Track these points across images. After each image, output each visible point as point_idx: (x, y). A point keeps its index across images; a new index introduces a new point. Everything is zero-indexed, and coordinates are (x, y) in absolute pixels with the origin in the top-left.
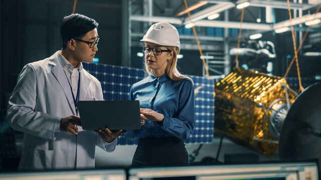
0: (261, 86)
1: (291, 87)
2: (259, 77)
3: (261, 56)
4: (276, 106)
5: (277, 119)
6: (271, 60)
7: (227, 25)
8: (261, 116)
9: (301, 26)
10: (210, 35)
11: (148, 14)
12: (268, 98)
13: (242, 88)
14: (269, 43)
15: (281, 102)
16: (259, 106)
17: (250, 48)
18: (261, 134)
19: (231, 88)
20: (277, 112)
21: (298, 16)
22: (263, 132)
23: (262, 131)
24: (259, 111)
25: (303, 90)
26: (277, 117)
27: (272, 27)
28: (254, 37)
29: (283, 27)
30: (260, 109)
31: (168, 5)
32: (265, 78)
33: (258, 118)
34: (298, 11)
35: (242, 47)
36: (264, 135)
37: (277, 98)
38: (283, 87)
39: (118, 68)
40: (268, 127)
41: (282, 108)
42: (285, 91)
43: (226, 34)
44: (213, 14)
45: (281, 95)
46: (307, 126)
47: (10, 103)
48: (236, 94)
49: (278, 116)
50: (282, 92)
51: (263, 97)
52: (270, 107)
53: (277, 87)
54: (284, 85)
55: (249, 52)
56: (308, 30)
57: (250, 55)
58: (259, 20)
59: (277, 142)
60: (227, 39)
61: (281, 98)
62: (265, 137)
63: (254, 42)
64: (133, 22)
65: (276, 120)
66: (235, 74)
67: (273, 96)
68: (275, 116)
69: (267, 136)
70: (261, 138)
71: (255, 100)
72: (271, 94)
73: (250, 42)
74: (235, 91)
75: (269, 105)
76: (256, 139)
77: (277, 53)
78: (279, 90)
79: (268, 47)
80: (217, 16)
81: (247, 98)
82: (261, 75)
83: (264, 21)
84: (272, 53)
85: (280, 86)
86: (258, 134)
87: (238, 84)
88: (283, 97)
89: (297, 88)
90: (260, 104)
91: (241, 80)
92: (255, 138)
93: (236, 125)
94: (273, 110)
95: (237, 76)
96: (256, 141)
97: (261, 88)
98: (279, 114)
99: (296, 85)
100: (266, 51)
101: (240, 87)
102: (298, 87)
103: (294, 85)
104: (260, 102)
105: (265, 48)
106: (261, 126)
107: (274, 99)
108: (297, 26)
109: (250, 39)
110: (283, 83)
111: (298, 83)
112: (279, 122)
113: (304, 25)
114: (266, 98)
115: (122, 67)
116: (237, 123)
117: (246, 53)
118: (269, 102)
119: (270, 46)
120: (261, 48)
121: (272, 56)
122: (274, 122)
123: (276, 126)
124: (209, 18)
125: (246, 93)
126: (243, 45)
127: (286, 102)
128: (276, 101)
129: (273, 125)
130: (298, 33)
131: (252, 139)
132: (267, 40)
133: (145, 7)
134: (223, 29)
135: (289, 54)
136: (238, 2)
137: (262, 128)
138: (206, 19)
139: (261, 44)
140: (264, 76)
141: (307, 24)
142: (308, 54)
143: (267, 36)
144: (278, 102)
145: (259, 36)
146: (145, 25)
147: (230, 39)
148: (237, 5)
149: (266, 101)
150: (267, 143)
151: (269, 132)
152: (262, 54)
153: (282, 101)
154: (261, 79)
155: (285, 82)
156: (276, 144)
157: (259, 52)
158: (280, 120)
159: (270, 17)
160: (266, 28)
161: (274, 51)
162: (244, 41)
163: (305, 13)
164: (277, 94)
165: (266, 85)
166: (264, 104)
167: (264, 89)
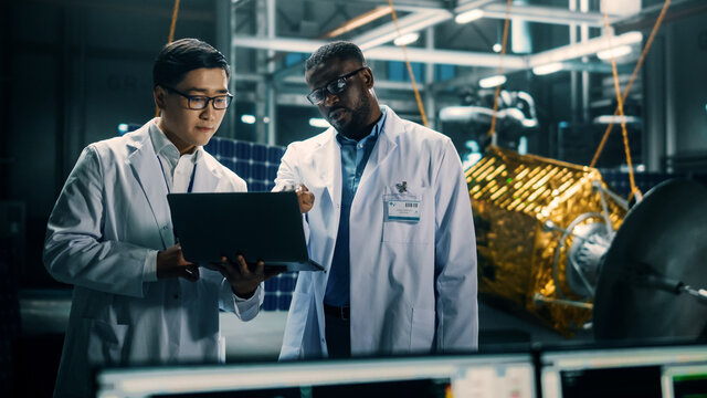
0: (549, 186)
1: (609, 187)
2: (543, 168)
3: (507, 124)
4: (581, 229)
5: (583, 255)
6: (528, 132)
7: (432, 57)
8: (551, 250)
9: (585, 60)
10: (396, 79)
11: (266, 33)
12: (564, 212)
13: (508, 190)
14: (524, 95)
15: (590, 220)
16: (546, 229)
17: (482, 106)
18: (550, 288)
19: (484, 189)
20: (583, 241)
21: (579, 39)
22: (555, 284)
23: (551, 282)
24: (544, 239)
25: (639, 198)
26: (583, 252)
27: (528, 61)
28: (488, 83)
29: (551, 62)
30: (549, 234)
31: (308, 14)
32: (556, 170)
33: (545, 255)
34: (579, 29)
35: (465, 104)
36: (556, 290)
37: (584, 210)
38: (595, 189)
39: (243, 145)
40: (565, 273)
41: (595, 232)
42: (598, 196)
43: (430, 76)
44: (405, 33)
45: (591, 204)
46: (648, 269)
47: (50, 227)
48: (496, 203)
49: (586, 249)
50: (592, 199)
51: (555, 209)
52: (568, 230)
53: (584, 189)
54: (596, 184)
55: (481, 115)
56: (602, 69)
57: (483, 120)
58: (497, 47)
59: (589, 306)
60: (431, 87)
61: (591, 211)
62: (558, 294)
63: (490, 92)
64: (239, 49)
65: (582, 258)
66: (492, 161)
67: (575, 209)
68: (579, 249)
69: (562, 291)
70: (550, 296)
71: (539, 217)
72: (570, 204)
73: (482, 94)
74: (493, 197)
75: (566, 227)
76: (541, 298)
77: (539, 116)
78: (586, 194)
79: (520, 105)
80: (414, 38)
81: (522, 212)
82: (547, 164)
83: (508, 51)
84: (528, 116)
85: (588, 186)
86: (544, 288)
87: (500, 180)
88: (593, 209)
89: (625, 192)
90: (550, 224)
91: (505, 174)
92: (537, 296)
93: (498, 268)
94: (575, 236)
95: (496, 166)
96: (539, 302)
97: (548, 192)
98: (587, 245)
99: (623, 184)
100: (517, 114)
101: (504, 189)
102: (629, 190)
103: (618, 185)
104: (549, 219)
105: (513, 106)
106: (549, 270)
107: (577, 214)
108: (578, 60)
109: (479, 88)
110: (596, 181)
111: (628, 181)
112: (588, 263)
113: (594, 59)
114: (560, 211)
115: (252, 144)
116: (500, 264)
117: (475, 117)
118: (566, 219)
119: (524, 102)
120: (505, 106)
121: (530, 123)
122: (579, 262)
123: (583, 270)
124: (397, 42)
125: (518, 201)
126: (468, 99)
127: (602, 220)
128: (581, 217)
129: (577, 267)
130: (579, 75)
131: (531, 299)
132: (518, 91)
133: (260, 18)
134: (422, 67)
135: (564, 120)
136: (458, 10)
137: (553, 276)
138: (391, 44)
139: (506, 97)
140: (554, 166)
141: (601, 56)
142: (605, 119)
143: (516, 81)
144: (585, 221)
145: (499, 80)
146: (260, 57)
147: (438, 88)
148: (456, 15)
149: (559, 218)
150: (562, 306)
151: (566, 283)
152: (508, 118)
153: (594, 218)
154: (548, 172)
155: (599, 177)
156: (586, 309)
157: (502, 114)
158: (591, 258)
159: (520, 41)
160: (515, 64)
161: (532, 112)
162: (471, 91)
163: (595, 33)
164: (583, 202)
165: (559, 184)
166: (557, 224)
167: (555, 192)
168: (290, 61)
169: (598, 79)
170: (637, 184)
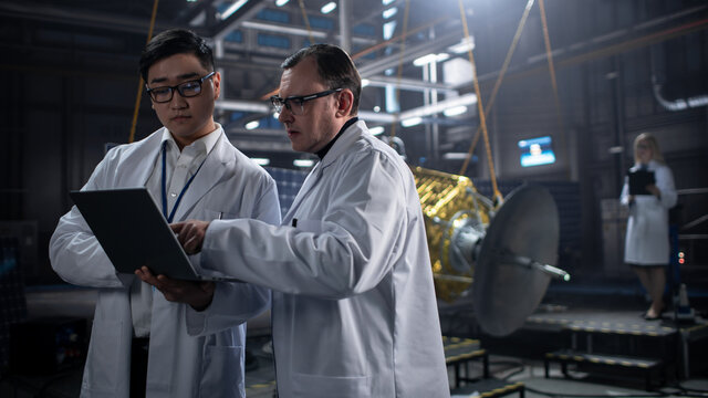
0: (435, 191)
1: (479, 192)
2: (429, 178)
4: (458, 223)
5: (461, 241)
8: (438, 239)
9: (435, 116)
12: (447, 211)
14: (397, 139)
15: (465, 215)
16: (434, 223)
20: (460, 231)
21: (430, 102)
22: (442, 264)
23: (439, 262)
24: (433, 231)
25: (501, 202)
26: (461, 239)
27: (397, 117)
29: (414, 117)
30: (437, 227)
31: (247, 85)
32: (438, 179)
33: (434, 243)
34: (430, 94)
36: (443, 268)
37: (460, 209)
38: (468, 193)
40: (448, 255)
41: (467, 225)
42: (470, 198)
45: (465, 204)
49: (463, 237)
50: (466, 200)
51: (440, 209)
52: (450, 223)
53: (460, 192)
54: (469, 189)
56: (447, 122)
58: (377, 108)
59: (468, 280)
61: (465, 209)
62: (444, 271)
65: (461, 244)
67: (455, 208)
68: (458, 237)
69: (447, 269)
70: (439, 272)
75: (448, 221)
78: (462, 196)
82: (432, 175)
83: (384, 110)
85: (463, 191)
88: (467, 207)
89: (490, 194)
90: (437, 219)
94: (455, 228)
97: (435, 195)
98: (463, 234)
103: (484, 188)
104: (436, 216)
106: (437, 254)
107: (455, 211)
108: (430, 117)
110: (469, 186)
113: (441, 115)
114: (444, 210)
118: (448, 215)
119: (398, 144)
122: (459, 247)
123: (462, 253)
127: (474, 215)
128: (458, 214)
129: (458, 251)
130: (431, 127)
132: (392, 136)
135: (422, 156)
137: (440, 258)
141: (446, 113)
142: (451, 156)
144: (461, 217)
145: (380, 130)
149: (443, 215)
151: (450, 263)
153: (468, 214)
154: (432, 182)
155: (471, 183)
159: (391, 104)
160: (389, 119)
161: (403, 150)
163: (441, 98)
164: (460, 203)
165: (442, 189)
166: (442, 219)
167: (440, 195)
168: (235, 117)
169: (443, 129)
170: (499, 189)
